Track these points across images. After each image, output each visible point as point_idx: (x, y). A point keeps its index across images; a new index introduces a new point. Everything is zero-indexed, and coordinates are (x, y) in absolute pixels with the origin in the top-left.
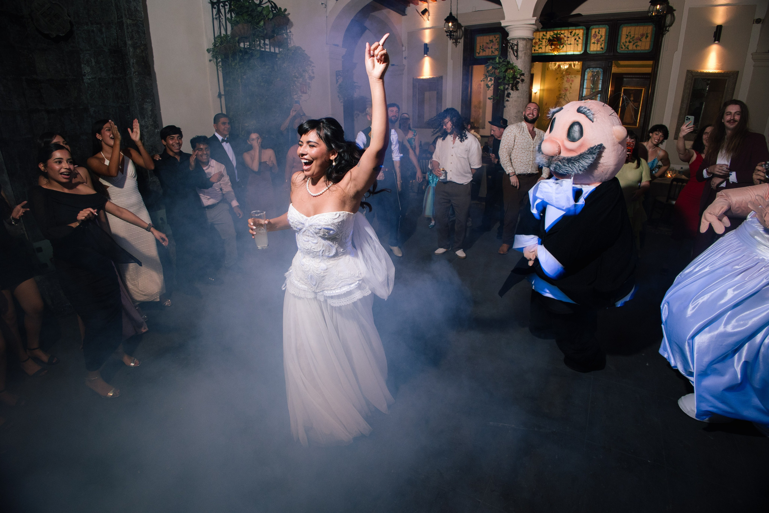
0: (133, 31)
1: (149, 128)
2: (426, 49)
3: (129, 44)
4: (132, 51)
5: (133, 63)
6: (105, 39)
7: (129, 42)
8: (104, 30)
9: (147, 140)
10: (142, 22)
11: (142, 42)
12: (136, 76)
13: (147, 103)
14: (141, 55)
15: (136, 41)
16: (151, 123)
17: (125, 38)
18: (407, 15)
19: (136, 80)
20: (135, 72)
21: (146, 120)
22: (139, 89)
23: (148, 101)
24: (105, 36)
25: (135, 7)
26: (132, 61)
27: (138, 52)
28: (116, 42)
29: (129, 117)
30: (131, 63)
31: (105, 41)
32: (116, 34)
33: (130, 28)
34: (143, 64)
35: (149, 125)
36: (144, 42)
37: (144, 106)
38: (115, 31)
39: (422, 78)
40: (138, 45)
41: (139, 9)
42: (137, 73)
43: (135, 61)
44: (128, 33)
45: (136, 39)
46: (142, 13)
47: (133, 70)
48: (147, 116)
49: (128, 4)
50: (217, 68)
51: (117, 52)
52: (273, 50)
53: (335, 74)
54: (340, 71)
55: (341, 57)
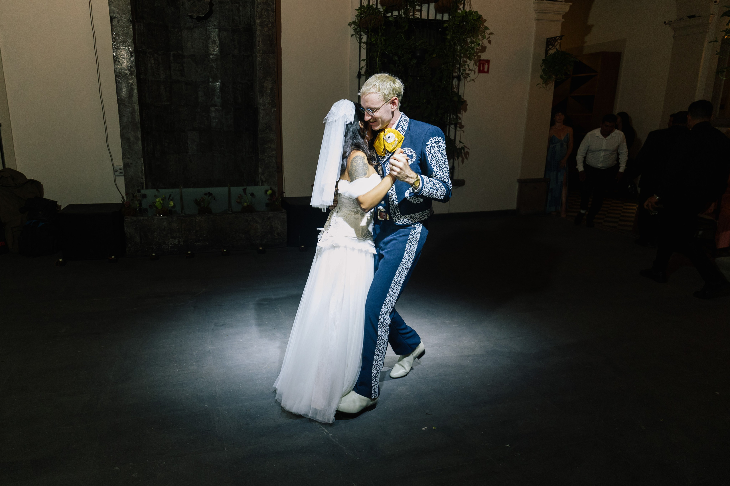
0: (263, 9)
1: (266, 106)
3: (257, 23)
4: (260, 30)
5: (259, 42)
6: (241, 18)
7: (258, 21)
8: (241, 9)
9: (262, 118)
10: (272, 1)
11: (270, 20)
12: (260, 55)
13: (268, 81)
14: (268, 33)
15: (265, 19)
16: (268, 102)
17: (255, 16)
19: (260, 58)
20: (259, 51)
21: (264, 98)
22: (262, 68)
23: (269, 79)
24: (241, 14)
26: (258, 39)
27: (265, 30)
28: (249, 20)
29: (252, 93)
30: (257, 41)
31: (241, 19)
32: (250, 13)
33: (260, 6)
34: (269, 42)
35: (267, 103)
36: (272, 20)
37: (265, 84)
38: (250, 9)
40: (266, 23)
42: (261, 52)
43: (261, 39)
44: (258, 11)
47: (258, 48)
48: (266, 94)
50: (359, 44)
51: (250, 30)
52: (439, 17)
53: (545, 43)
54: (555, 38)
55: (561, 16)
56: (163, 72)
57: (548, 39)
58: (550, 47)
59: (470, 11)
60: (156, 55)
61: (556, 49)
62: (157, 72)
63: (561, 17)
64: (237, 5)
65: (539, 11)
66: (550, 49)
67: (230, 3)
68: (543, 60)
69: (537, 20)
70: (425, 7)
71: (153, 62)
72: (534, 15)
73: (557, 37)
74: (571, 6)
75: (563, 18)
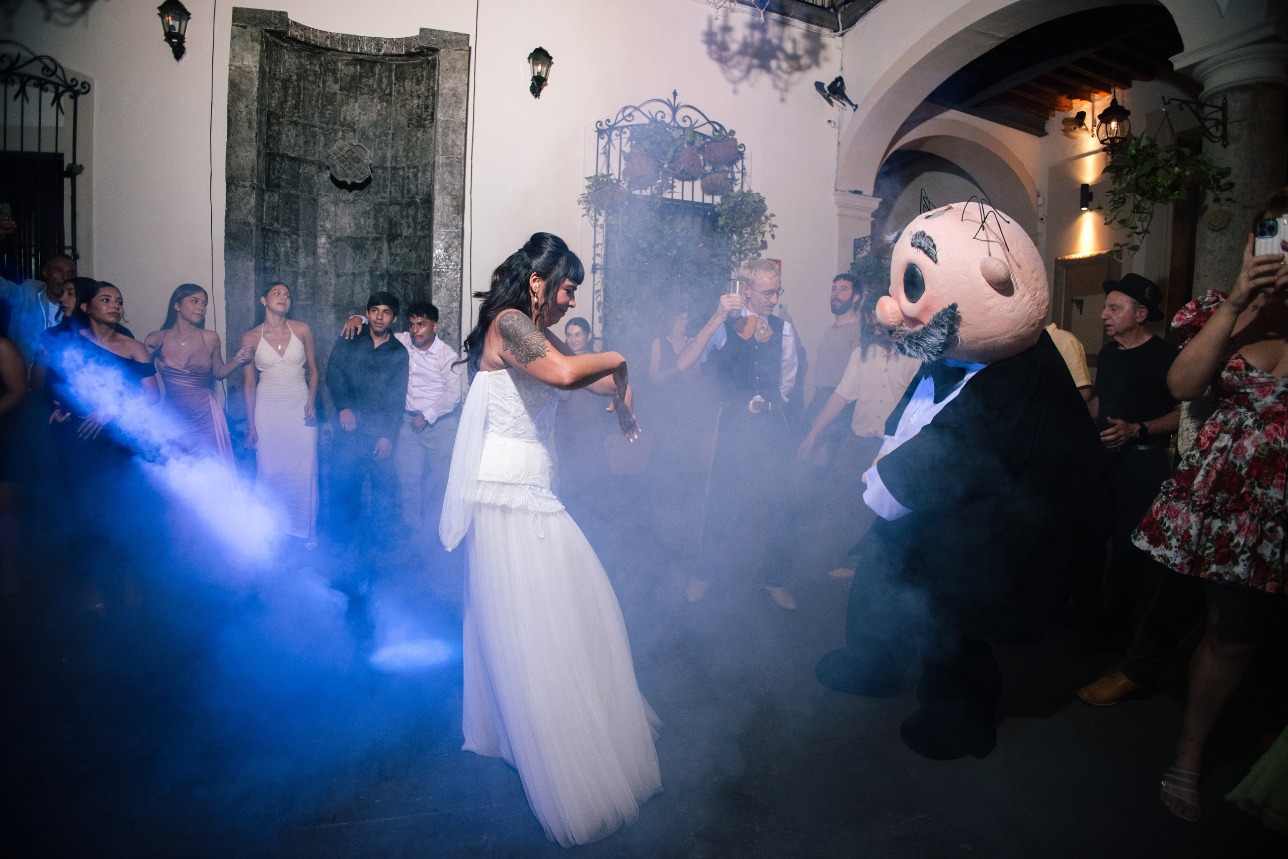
0: (446, 171)
2: (1087, 196)
3: (436, 190)
4: (440, 199)
6: (419, 187)
7: (437, 187)
8: (419, 175)
10: (460, 160)
11: (456, 187)
15: (447, 185)
17: (435, 182)
18: (1048, 134)
24: (419, 182)
25: (453, 141)
26: (437, 213)
27: (448, 200)
28: (428, 189)
30: (436, 215)
31: (419, 189)
32: (430, 179)
33: (442, 168)
36: (458, 187)
38: (431, 175)
39: (1073, 256)
40: (450, 191)
41: (458, 143)
44: (438, 175)
45: (447, 183)
46: (462, 149)
49: (444, 138)
50: (592, 229)
51: (428, 202)
52: (708, 199)
53: (852, 246)
54: (864, 238)
55: (870, 215)
56: (303, 259)
57: (855, 240)
58: (859, 250)
59: (748, 191)
60: (295, 236)
61: (867, 251)
62: (294, 259)
63: (868, 215)
64: (415, 170)
65: (842, 205)
66: (858, 253)
67: (406, 169)
68: (852, 264)
69: (840, 215)
70: (688, 185)
71: (289, 245)
72: (837, 210)
73: (866, 237)
74: (880, 203)
75: (872, 217)
